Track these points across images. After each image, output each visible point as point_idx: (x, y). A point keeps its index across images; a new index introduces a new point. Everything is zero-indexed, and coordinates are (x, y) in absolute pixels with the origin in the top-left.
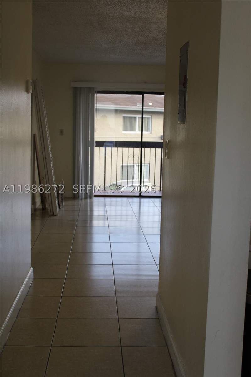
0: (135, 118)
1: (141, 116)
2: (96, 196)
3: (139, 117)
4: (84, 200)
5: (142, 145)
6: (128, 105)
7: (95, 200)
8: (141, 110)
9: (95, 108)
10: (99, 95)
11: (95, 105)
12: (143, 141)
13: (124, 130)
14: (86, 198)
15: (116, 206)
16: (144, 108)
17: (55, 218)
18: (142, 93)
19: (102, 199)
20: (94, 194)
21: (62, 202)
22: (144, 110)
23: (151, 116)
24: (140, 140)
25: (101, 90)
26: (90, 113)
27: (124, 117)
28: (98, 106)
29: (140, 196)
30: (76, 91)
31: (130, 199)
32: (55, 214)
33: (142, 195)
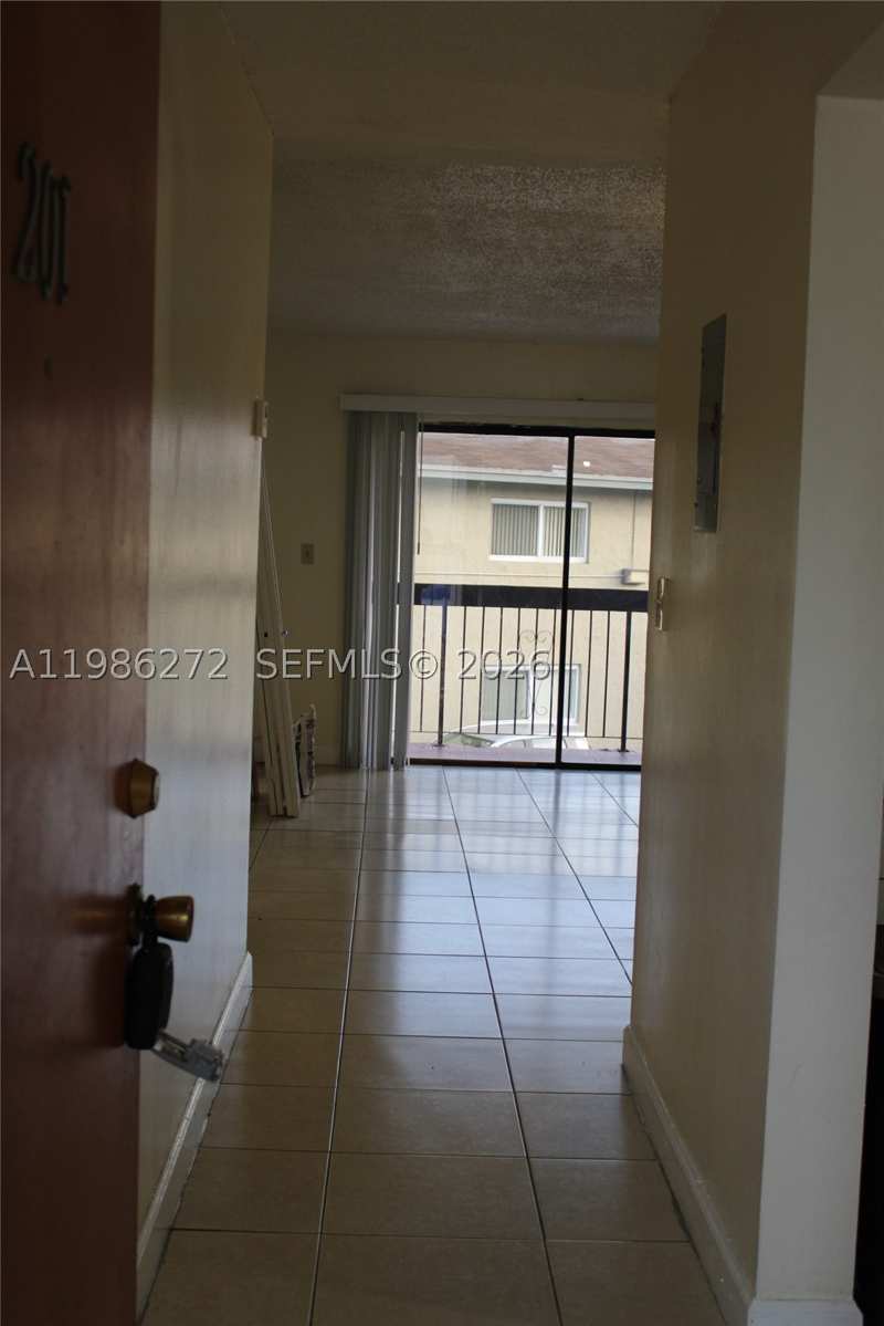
0: (536, 508)
1: (563, 504)
2: (415, 762)
3: (546, 508)
4: (375, 774)
5: (566, 599)
6: (511, 467)
7: (411, 773)
8: (564, 483)
9: (418, 474)
10: (428, 435)
11: (418, 466)
12: (572, 585)
13: (494, 552)
14: (383, 768)
16: (575, 476)
17: (289, 824)
18: (570, 433)
19: (432, 771)
20: (410, 755)
21: (311, 777)
22: (575, 483)
23: (590, 504)
24: (559, 585)
25: (436, 421)
26: (401, 492)
27: (496, 506)
28: (427, 469)
29: (559, 765)
30: (358, 425)
31: (524, 774)
32: (289, 814)
33: (564, 759)
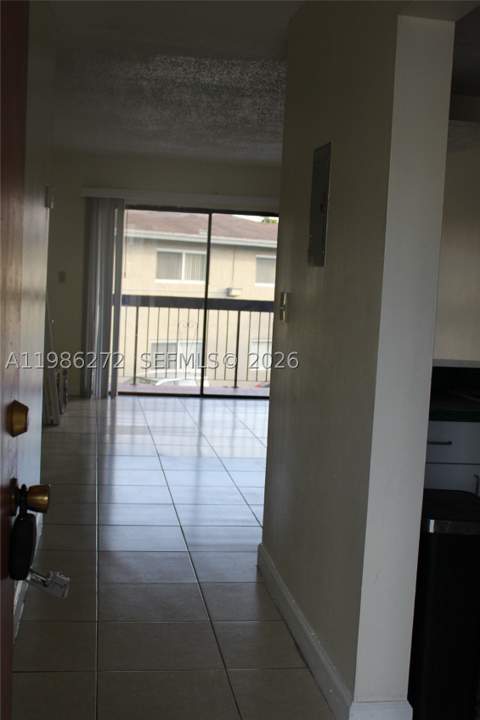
0: (180, 255)
1: (205, 253)
2: (121, 394)
3: (187, 254)
4: (100, 401)
5: (206, 304)
6: (167, 231)
7: (119, 400)
8: (206, 241)
9: (125, 235)
10: (131, 212)
11: (125, 230)
12: (210, 296)
13: (158, 277)
14: (104, 397)
15: (165, 410)
16: (212, 237)
17: (54, 429)
18: (210, 212)
19: (130, 399)
20: (119, 389)
21: (65, 403)
22: (212, 241)
24: (203, 296)
25: (135, 204)
26: (114, 245)
27: (159, 253)
28: (130, 232)
29: (202, 396)
30: (91, 205)
31: (182, 400)
32: (54, 423)
33: (205, 392)
